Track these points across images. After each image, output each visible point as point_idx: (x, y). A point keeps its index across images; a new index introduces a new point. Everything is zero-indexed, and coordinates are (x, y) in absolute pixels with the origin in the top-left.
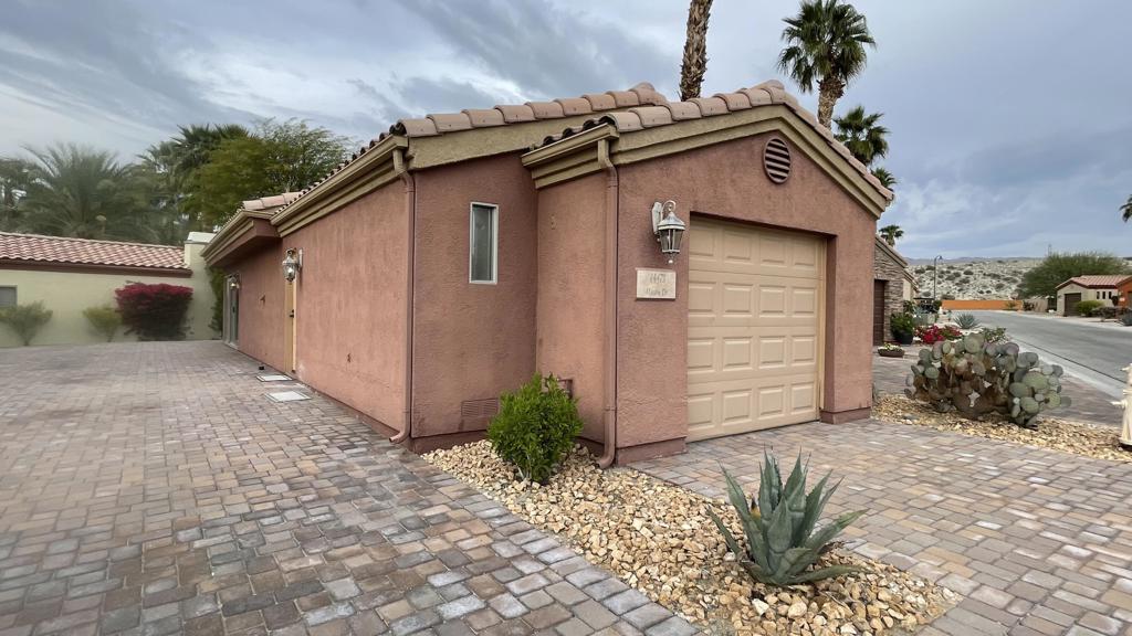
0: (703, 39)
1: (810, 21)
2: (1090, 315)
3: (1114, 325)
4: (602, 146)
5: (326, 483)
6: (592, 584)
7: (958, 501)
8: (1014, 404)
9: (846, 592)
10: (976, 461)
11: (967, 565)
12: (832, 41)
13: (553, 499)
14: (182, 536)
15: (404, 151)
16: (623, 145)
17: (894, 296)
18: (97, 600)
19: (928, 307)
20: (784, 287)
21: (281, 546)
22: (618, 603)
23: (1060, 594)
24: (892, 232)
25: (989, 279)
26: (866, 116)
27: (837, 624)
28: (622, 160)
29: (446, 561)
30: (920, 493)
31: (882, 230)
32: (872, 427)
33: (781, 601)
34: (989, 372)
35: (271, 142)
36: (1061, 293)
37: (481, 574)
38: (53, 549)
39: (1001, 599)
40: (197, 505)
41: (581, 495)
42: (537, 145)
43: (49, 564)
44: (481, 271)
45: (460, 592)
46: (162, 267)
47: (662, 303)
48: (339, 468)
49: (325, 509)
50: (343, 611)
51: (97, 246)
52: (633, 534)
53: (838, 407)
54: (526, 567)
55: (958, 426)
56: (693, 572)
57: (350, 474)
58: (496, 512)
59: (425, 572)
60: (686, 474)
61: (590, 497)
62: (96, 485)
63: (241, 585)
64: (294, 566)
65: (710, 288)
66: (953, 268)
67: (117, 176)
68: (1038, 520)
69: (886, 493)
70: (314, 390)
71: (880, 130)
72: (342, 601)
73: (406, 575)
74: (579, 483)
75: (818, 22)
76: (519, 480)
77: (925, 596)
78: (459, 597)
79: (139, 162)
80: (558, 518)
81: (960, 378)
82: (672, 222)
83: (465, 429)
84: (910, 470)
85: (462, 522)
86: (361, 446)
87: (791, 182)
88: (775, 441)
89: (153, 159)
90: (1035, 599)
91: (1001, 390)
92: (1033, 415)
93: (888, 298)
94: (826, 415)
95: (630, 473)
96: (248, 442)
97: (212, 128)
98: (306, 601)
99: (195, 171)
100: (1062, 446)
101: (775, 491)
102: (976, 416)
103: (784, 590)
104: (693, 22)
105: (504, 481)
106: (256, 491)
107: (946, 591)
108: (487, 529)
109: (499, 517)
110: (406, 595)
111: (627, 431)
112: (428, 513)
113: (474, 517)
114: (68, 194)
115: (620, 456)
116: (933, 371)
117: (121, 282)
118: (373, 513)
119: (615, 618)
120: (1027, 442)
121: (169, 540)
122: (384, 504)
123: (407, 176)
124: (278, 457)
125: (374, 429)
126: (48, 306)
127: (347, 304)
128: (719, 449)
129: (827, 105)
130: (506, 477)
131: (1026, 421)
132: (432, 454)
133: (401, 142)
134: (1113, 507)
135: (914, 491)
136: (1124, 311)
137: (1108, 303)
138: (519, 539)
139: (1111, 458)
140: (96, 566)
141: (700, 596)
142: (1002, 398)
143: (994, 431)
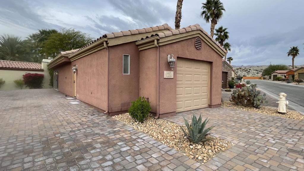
0: (181, 10)
1: (209, 4)
2: (279, 81)
3: (284, 83)
4: (156, 41)
5: (89, 123)
6: (154, 143)
7: (238, 125)
8: (254, 103)
9: (210, 144)
10: (244, 116)
11: (238, 138)
12: (214, 9)
13: (145, 126)
14: (57, 136)
15: (106, 42)
16: (160, 41)
17: (229, 76)
18: (41, 149)
19: (239, 78)
20: (200, 75)
21: (81, 137)
22: (160, 147)
23: (256, 143)
24: (230, 59)
25: (255, 71)
26: (223, 29)
27: (208, 150)
28: (160, 44)
29: (121, 140)
30: (230, 124)
31: (228, 58)
32: (221, 109)
33: (196, 146)
34: (249, 95)
35: (65, 35)
36: (272, 75)
37: (129, 142)
38: (27, 139)
39: (244, 145)
40: (58, 129)
41: (151, 125)
42: (140, 40)
43: (27, 142)
44: (126, 71)
45: (125, 146)
46: (36, 69)
47: (170, 79)
48: (92, 120)
49: (90, 129)
50: (98, 150)
51: (17, 63)
52: (163, 133)
53: (213, 104)
54: (139, 140)
55: (242, 108)
56: (177, 140)
57: (95, 121)
58: (131, 129)
59: (116, 142)
60: (176, 120)
61: (153, 125)
62: (32, 125)
63: (74, 145)
64: (85, 141)
65: (182, 75)
66: (246, 68)
67: (21, 43)
68: (255, 129)
69: (222, 124)
70: (81, 101)
71: (227, 33)
72: (98, 148)
73: (112, 143)
74: (150, 122)
75: (211, 4)
76: (136, 122)
77: (227, 145)
78: (125, 147)
79: (27, 39)
80: (146, 130)
81: (243, 97)
82: (172, 59)
83: (122, 110)
84: (228, 118)
85: (123, 132)
86: (96, 115)
87: (202, 49)
88: (197, 112)
89: (30, 38)
90: (250, 144)
91: (252, 100)
92: (259, 105)
93: (228, 76)
94: (210, 106)
95: (162, 120)
96: (67, 114)
97: (48, 30)
98: (90, 148)
99: (43, 42)
100: (264, 113)
101: (195, 122)
102: (246, 106)
103: (197, 144)
104: (178, 6)
105: (133, 122)
106: (72, 126)
107: (232, 143)
108: (130, 133)
109: (132, 130)
110: (112, 147)
111: (162, 110)
112: (115, 130)
113: (126, 130)
114: (8, 48)
115: (160, 116)
116: (236, 95)
117: (24, 73)
118: (102, 130)
119: (160, 150)
120: (257, 112)
121: (54, 137)
122: (104, 128)
123: (107, 48)
124: (76, 118)
125: (99, 111)
126: (4, 80)
127: (90, 79)
128: (184, 114)
129: (213, 26)
130: (133, 121)
131: (257, 107)
132: (114, 116)
133: (106, 39)
134: (272, 125)
135: (228, 123)
136: (287, 79)
137: (284, 77)
138: (137, 135)
139: (275, 115)
140: (38, 142)
141: (178, 145)
142: (252, 101)
143: (250, 109)
